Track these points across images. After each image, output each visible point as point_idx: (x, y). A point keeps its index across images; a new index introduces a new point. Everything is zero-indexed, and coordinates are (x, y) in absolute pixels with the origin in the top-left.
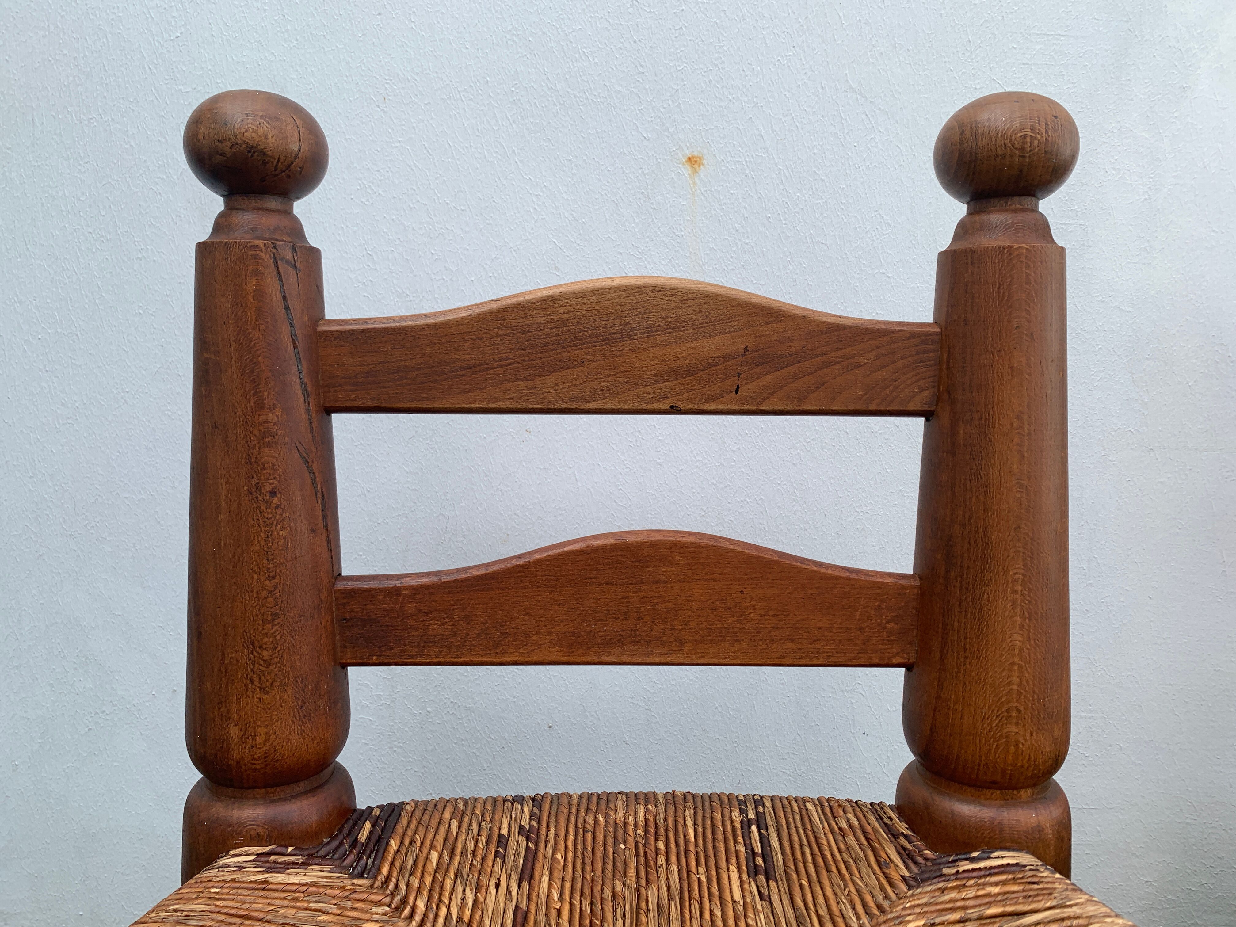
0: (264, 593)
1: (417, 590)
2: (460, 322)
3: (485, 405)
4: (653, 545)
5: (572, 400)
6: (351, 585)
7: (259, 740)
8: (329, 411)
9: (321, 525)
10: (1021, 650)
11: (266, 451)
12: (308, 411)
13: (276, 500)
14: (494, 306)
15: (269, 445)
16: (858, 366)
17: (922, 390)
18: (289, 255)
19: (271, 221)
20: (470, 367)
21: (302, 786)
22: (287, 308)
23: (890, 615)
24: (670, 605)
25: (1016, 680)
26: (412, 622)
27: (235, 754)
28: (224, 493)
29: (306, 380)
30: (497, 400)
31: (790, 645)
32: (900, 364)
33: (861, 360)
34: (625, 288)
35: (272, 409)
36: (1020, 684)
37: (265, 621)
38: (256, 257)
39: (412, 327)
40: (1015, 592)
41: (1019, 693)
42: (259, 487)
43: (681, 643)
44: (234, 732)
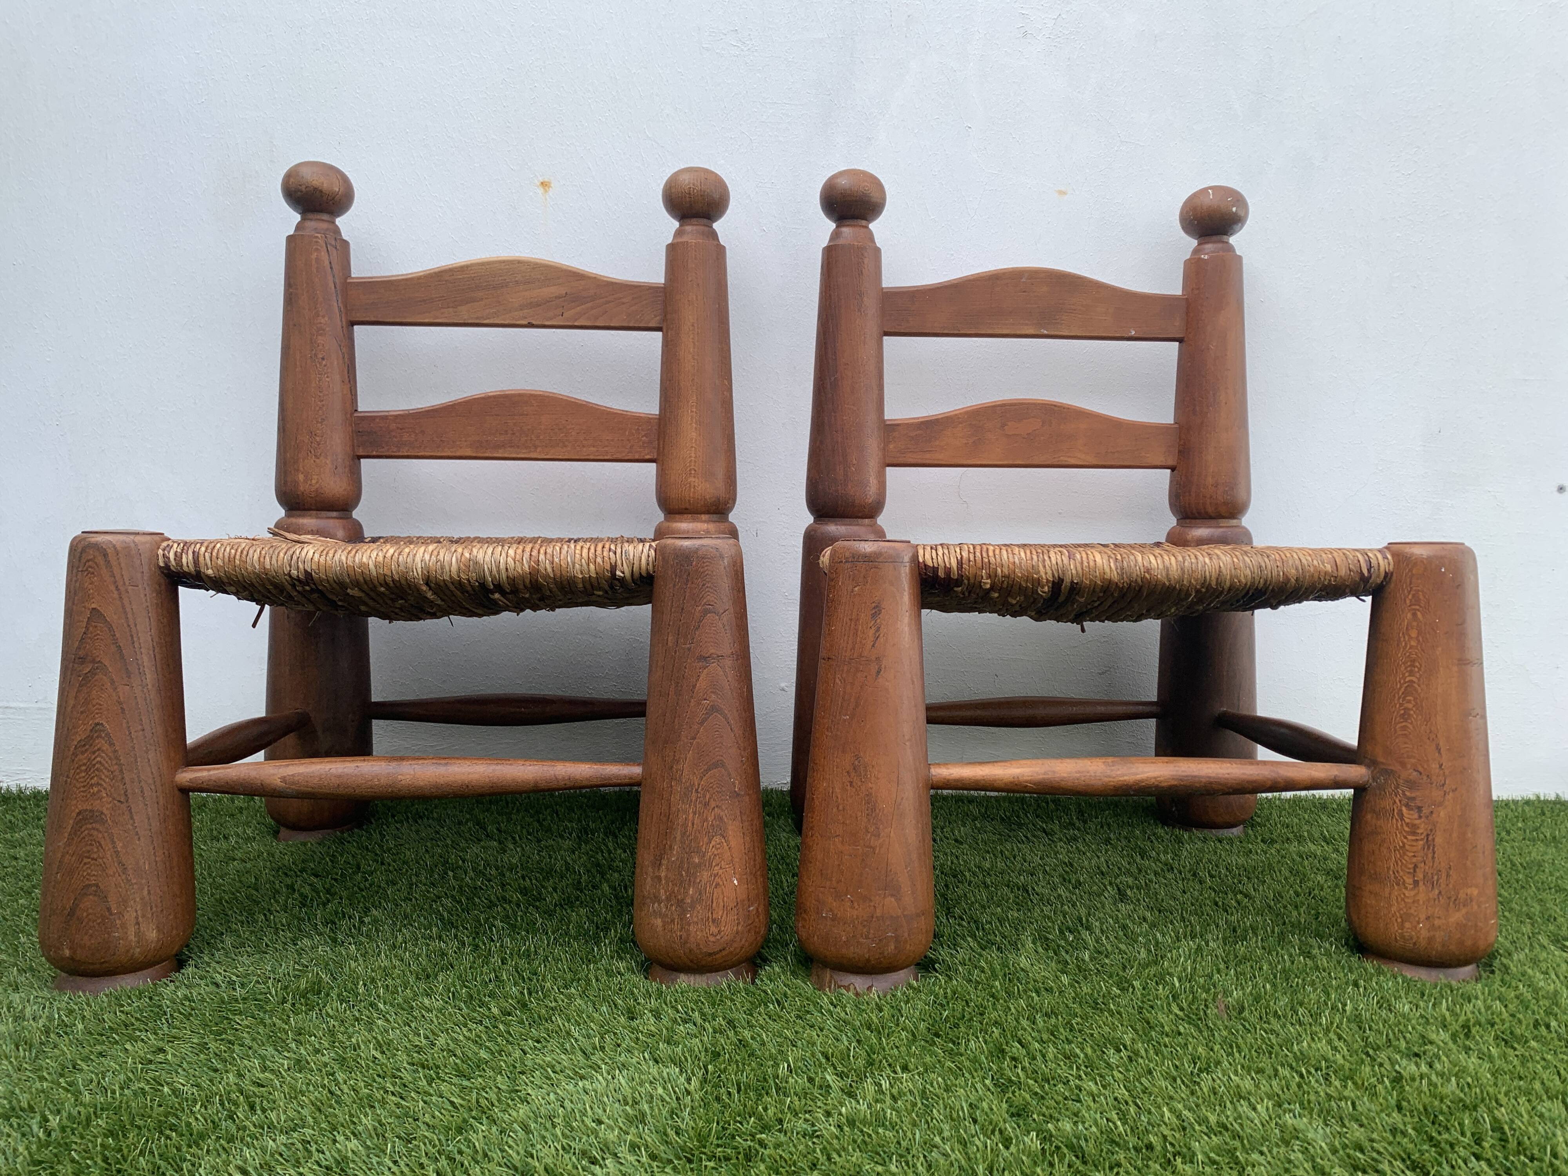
0: (318, 408)
1: (396, 416)
2: (419, 278)
3: (432, 320)
4: (520, 395)
5: (477, 318)
6: (362, 415)
7: (314, 482)
8: (353, 323)
9: (347, 380)
10: (696, 440)
11: (319, 337)
12: (341, 321)
13: (324, 363)
14: (437, 270)
15: (321, 335)
16: (623, 303)
17: (656, 316)
18: (333, 243)
19: (324, 226)
20: (424, 301)
21: (335, 514)
22: (331, 268)
23: (643, 433)
24: (529, 427)
25: (693, 455)
26: (393, 434)
27: (301, 489)
28: (298, 358)
29: (340, 305)
30: (437, 318)
31: (592, 449)
32: (645, 302)
33: (624, 300)
34: (504, 262)
35: (323, 317)
36: (696, 457)
37: (317, 422)
38: (317, 242)
39: (395, 281)
40: (692, 412)
41: (695, 462)
42: (316, 355)
43: (536, 447)
44: (301, 477)
